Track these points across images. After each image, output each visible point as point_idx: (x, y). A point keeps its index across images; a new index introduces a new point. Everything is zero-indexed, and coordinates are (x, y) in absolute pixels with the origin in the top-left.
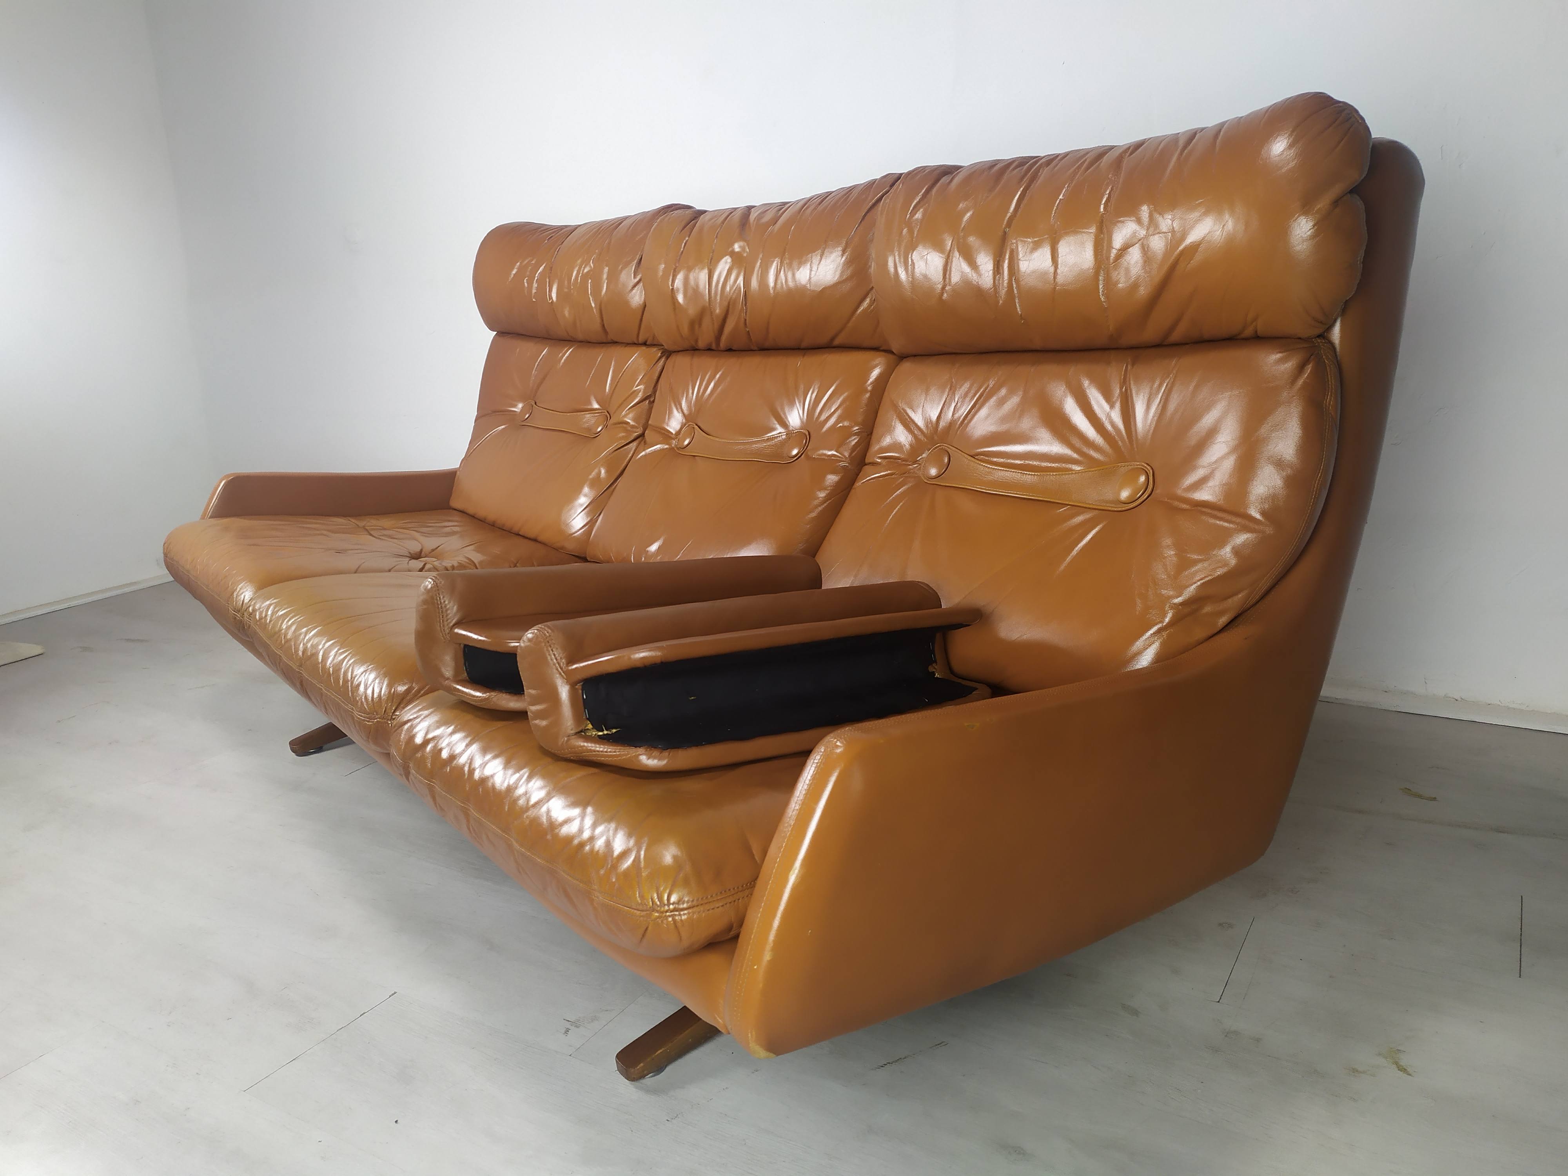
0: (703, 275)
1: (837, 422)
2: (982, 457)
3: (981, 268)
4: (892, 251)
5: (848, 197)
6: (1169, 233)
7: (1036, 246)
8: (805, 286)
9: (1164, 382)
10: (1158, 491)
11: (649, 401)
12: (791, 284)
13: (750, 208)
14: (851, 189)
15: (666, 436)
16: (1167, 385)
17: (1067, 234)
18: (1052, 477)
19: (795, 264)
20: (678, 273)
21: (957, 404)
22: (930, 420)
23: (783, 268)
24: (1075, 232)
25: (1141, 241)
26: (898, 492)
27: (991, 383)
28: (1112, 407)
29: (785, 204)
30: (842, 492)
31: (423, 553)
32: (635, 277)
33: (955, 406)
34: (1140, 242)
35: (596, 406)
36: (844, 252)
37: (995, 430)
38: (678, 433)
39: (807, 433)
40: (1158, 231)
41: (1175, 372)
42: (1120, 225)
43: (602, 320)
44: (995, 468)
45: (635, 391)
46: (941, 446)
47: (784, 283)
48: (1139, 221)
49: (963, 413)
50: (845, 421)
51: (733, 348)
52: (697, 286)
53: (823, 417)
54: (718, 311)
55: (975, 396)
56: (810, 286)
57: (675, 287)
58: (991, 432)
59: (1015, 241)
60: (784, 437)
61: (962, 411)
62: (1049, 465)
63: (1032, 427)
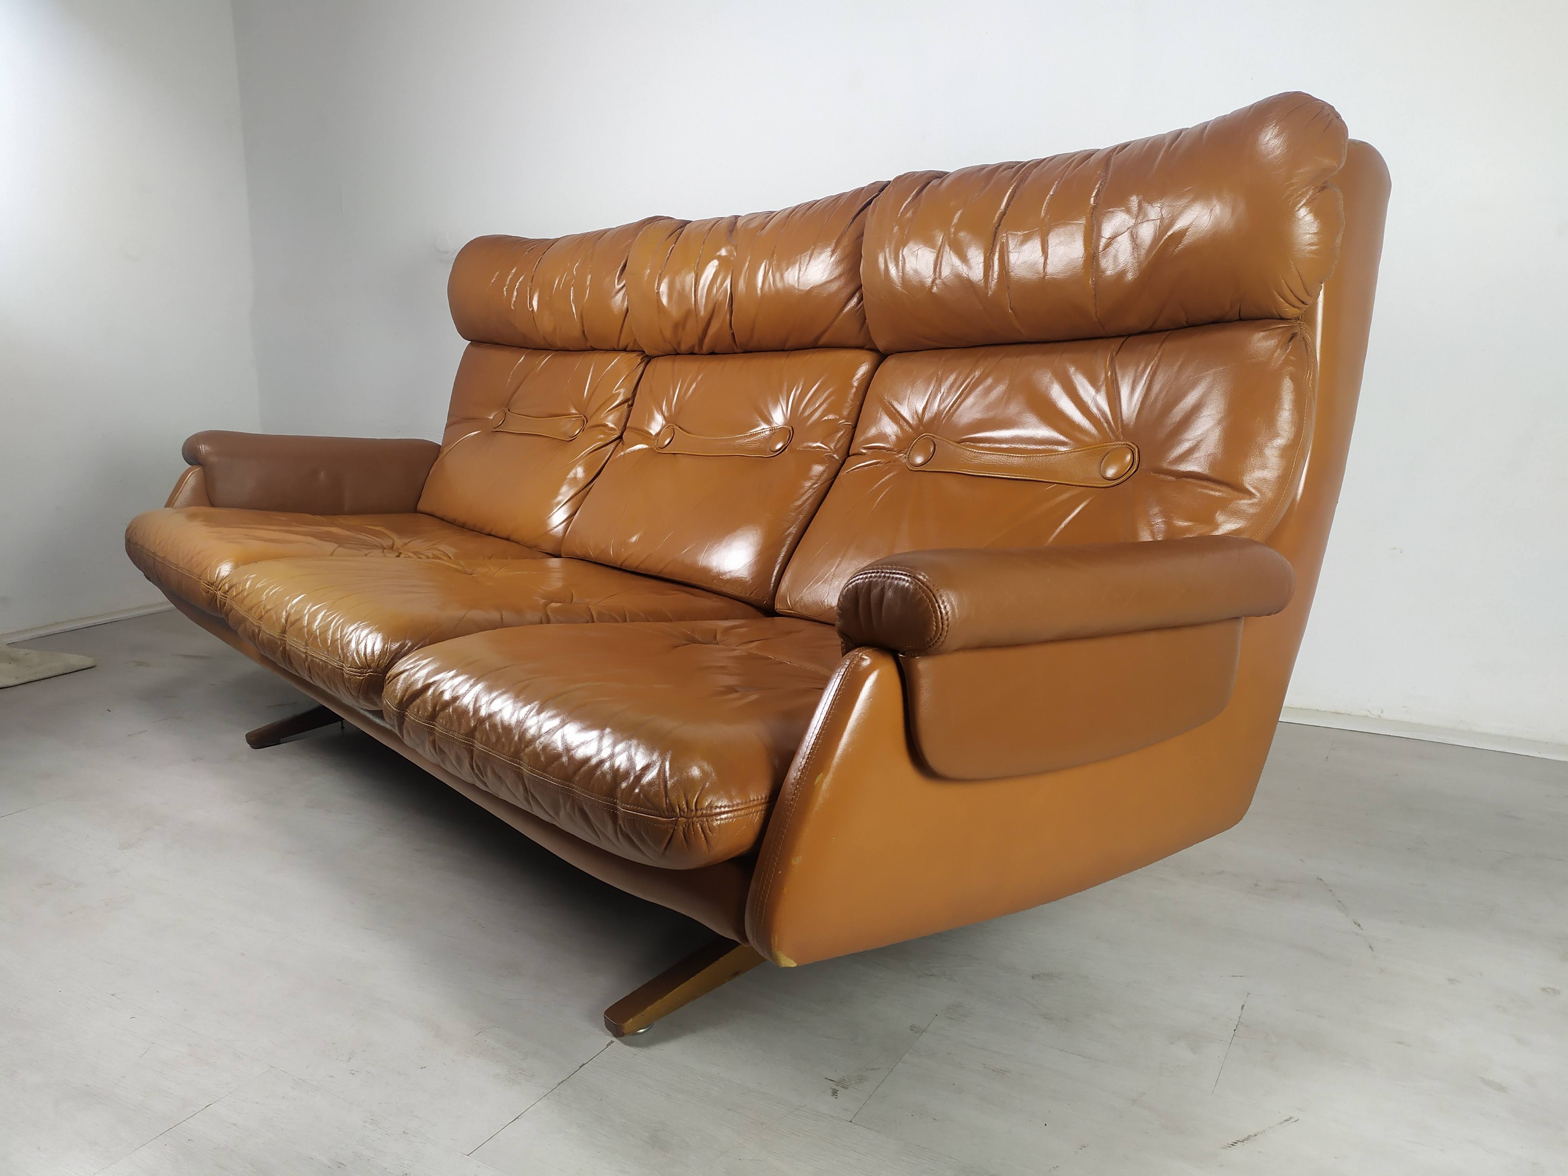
0: (690, 278)
1: (822, 416)
2: (967, 443)
3: (971, 261)
4: (883, 249)
5: (837, 202)
6: (1157, 220)
7: (1026, 239)
8: (793, 286)
9: (1149, 365)
10: (1143, 466)
11: (628, 405)
12: (779, 285)
13: (737, 217)
14: (840, 196)
15: (645, 436)
16: (1151, 368)
17: (1057, 226)
18: (1039, 459)
19: (784, 265)
20: (664, 278)
21: (943, 395)
22: (916, 411)
23: (771, 269)
24: (1066, 224)
25: (1130, 229)
26: (883, 480)
27: (977, 374)
28: (1098, 390)
29: (772, 212)
30: (827, 481)
31: (395, 546)
32: (618, 284)
33: (941, 396)
34: (1129, 231)
35: (574, 411)
36: (833, 252)
37: (980, 418)
38: (658, 434)
39: (791, 430)
40: (1147, 219)
41: (1159, 354)
42: (1108, 215)
43: (583, 326)
44: (983, 452)
45: (614, 394)
46: (926, 435)
47: (772, 283)
48: (1128, 211)
49: (949, 403)
50: (830, 414)
51: (716, 351)
52: (683, 288)
53: (807, 413)
54: (702, 313)
55: (961, 387)
56: (798, 286)
57: (661, 290)
58: (976, 419)
59: (1005, 235)
60: (767, 433)
61: (948, 401)
62: (1036, 448)
63: (1018, 413)
